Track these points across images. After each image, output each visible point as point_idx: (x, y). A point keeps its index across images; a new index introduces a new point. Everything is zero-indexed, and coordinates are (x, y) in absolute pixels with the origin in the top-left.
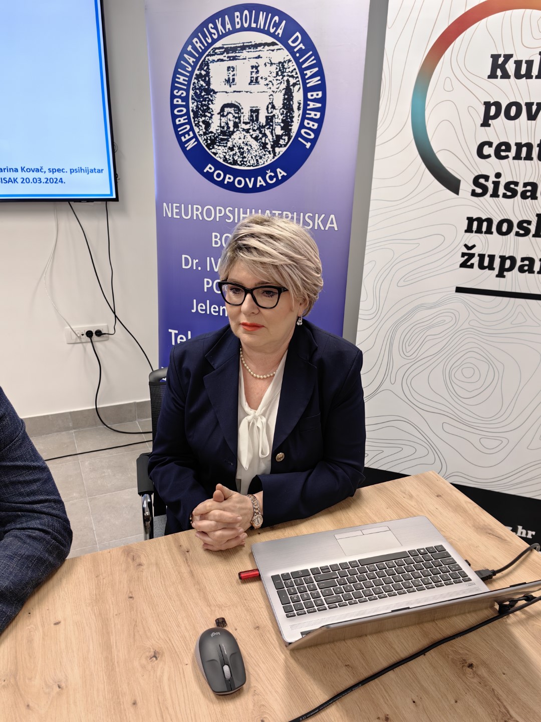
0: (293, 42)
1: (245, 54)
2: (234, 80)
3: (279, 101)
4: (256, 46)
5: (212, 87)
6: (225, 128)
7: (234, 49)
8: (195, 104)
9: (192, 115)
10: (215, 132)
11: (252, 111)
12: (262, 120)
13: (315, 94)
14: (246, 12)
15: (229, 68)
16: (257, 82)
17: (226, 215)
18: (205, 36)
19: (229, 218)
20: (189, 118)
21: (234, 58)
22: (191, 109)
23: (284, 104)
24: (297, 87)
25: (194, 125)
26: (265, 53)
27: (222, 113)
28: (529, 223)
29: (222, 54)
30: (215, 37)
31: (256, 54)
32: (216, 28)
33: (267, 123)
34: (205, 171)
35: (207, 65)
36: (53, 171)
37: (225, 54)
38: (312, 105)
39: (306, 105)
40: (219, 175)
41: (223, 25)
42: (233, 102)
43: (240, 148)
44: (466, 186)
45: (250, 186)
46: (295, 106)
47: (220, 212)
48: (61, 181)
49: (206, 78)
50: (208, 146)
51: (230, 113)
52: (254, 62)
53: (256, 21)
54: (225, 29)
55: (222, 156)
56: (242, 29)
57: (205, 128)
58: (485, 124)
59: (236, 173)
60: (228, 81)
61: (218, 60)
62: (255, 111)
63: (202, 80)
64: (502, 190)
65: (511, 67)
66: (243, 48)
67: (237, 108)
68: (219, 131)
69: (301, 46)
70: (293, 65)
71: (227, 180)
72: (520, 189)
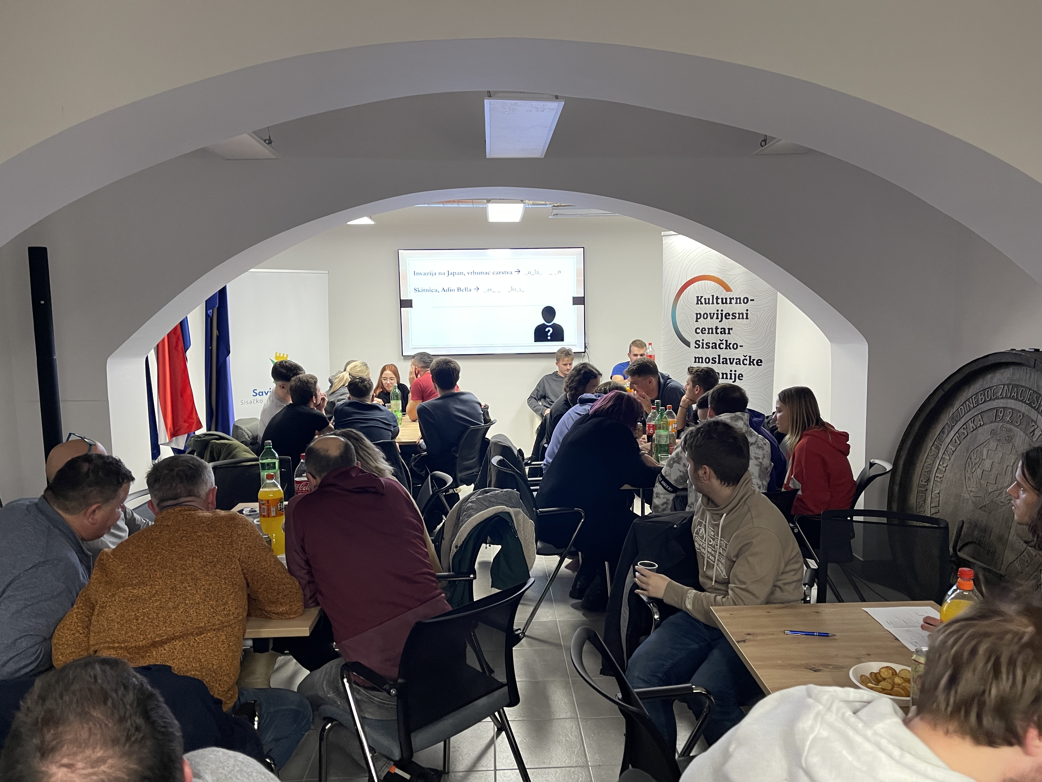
28: (715, 358)
44: (693, 345)
58: (697, 321)
64: (705, 346)
65: (703, 300)
72: (711, 345)
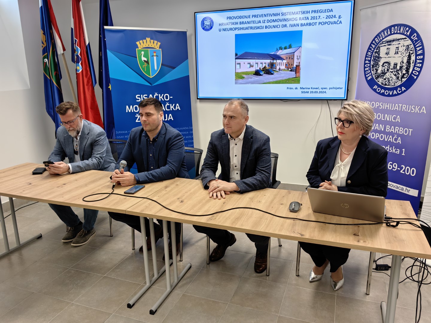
0: (413, 37)
1: (394, 43)
2: (389, 53)
3: (405, 60)
4: (399, 40)
5: (380, 56)
6: (384, 71)
7: (390, 41)
8: (373, 62)
9: (371, 66)
10: (379, 73)
11: (394, 64)
12: (398, 68)
13: (420, 57)
14: (396, 27)
15: (387, 48)
16: (398, 53)
17: (380, 106)
18: (380, 37)
19: (381, 107)
20: (370, 68)
21: (390, 45)
22: (371, 64)
23: (407, 61)
24: (413, 54)
25: (372, 70)
26: (402, 42)
27: (383, 66)
29: (385, 43)
30: (384, 37)
31: (398, 43)
32: (384, 34)
33: (400, 69)
34: (374, 88)
35: (380, 48)
36: (322, 89)
37: (387, 43)
38: (418, 61)
39: (416, 61)
40: (379, 90)
41: (387, 33)
42: (388, 61)
43: (388, 79)
45: (391, 94)
46: (412, 62)
47: (377, 104)
48: (325, 92)
49: (378, 53)
50: (376, 78)
51: (386, 65)
52: (397, 46)
53: (400, 30)
54: (387, 34)
55: (381, 82)
56: (394, 33)
57: (376, 72)
59: (386, 89)
60: (386, 53)
61: (384, 46)
62: (396, 64)
63: (377, 54)
66: (394, 41)
67: (389, 63)
68: (381, 73)
69: (416, 38)
70: (412, 46)
71: (382, 91)
